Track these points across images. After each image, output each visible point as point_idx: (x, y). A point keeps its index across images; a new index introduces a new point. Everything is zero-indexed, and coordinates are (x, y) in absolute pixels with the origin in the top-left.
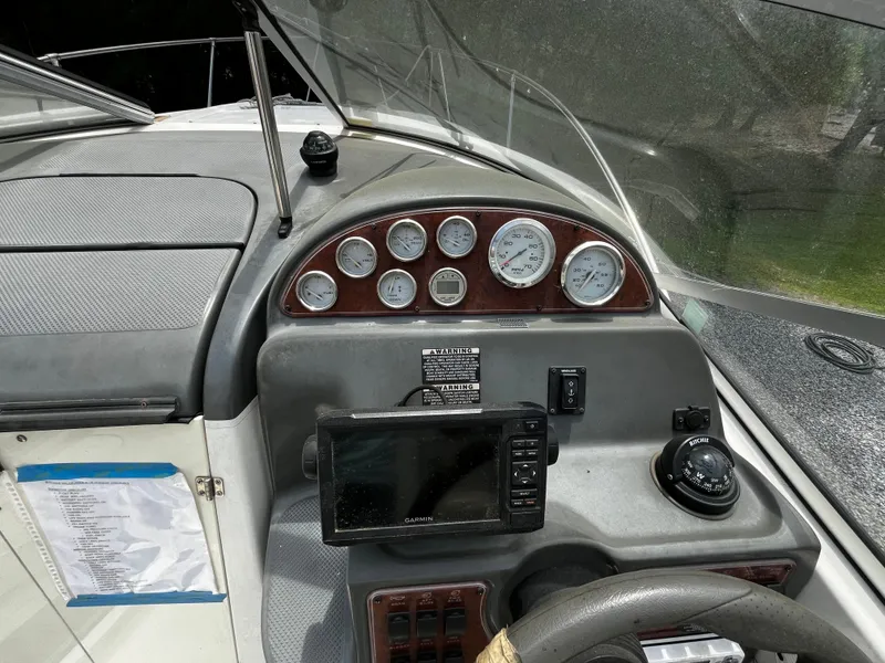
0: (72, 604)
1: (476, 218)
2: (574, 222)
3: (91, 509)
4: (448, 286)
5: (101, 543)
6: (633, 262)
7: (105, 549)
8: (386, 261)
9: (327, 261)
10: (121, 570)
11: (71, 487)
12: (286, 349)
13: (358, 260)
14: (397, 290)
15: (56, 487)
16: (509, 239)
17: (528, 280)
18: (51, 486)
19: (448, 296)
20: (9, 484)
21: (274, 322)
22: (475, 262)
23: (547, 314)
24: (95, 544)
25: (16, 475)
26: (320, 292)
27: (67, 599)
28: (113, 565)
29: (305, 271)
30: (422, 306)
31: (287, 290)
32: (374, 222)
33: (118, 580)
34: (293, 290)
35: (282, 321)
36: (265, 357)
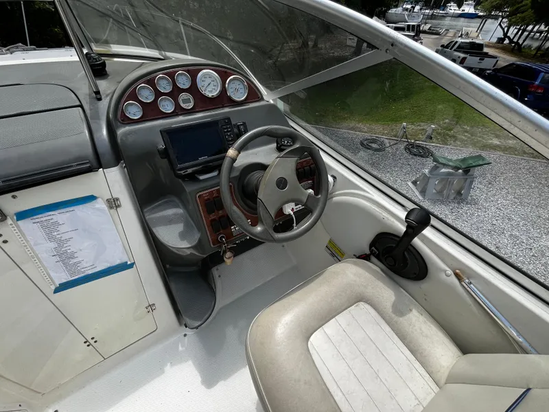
0: (57, 291)
1: (188, 71)
2: (223, 69)
3: (58, 229)
4: (187, 101)
5: (66, 248)
6: (249, 82)
7: (69, 251)
8: (158, 94)
9: (134, 97)
10: (80, 262)
11: (45, 219)
12: (129, 135)
13: (147, 96)
14: (167, 106)
15: (37, 220)
16: (203, 79)
17: (215, 94)
18: (34, 221)
19: (187, 104)
20: (11, 224)
21: (118, 127)
22: (194, 90)
23: (226, 107)
24: (63, 249)
25: (15, 218)
26: (134, 112)
27: (53, 288)
28: (75, 261)
29: (125, 102)
30: (179, 111)
31: (119, 113)
32: (148, 78)
33: (79, 268)
34: (122, 111)
35: (122, 127)
36: (121, 139)
